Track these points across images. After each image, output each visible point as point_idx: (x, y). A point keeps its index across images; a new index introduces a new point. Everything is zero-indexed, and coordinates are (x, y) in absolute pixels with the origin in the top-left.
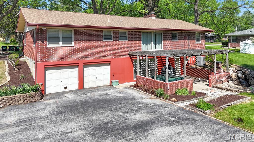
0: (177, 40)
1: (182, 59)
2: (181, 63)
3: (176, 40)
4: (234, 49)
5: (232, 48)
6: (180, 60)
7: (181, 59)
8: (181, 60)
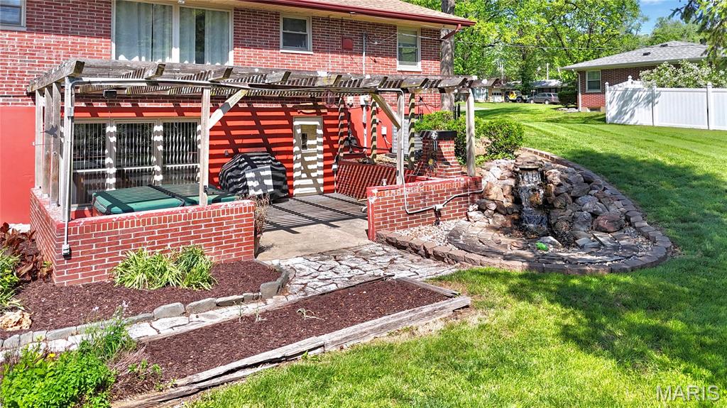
0: (307, 50)
1: (329, 130)
2: (327, 147)
3: (300, 50)
4: (595, 113)
5: (589, 111)
6: (320, 132)
7: (325, 131)
8: (326, 134)
